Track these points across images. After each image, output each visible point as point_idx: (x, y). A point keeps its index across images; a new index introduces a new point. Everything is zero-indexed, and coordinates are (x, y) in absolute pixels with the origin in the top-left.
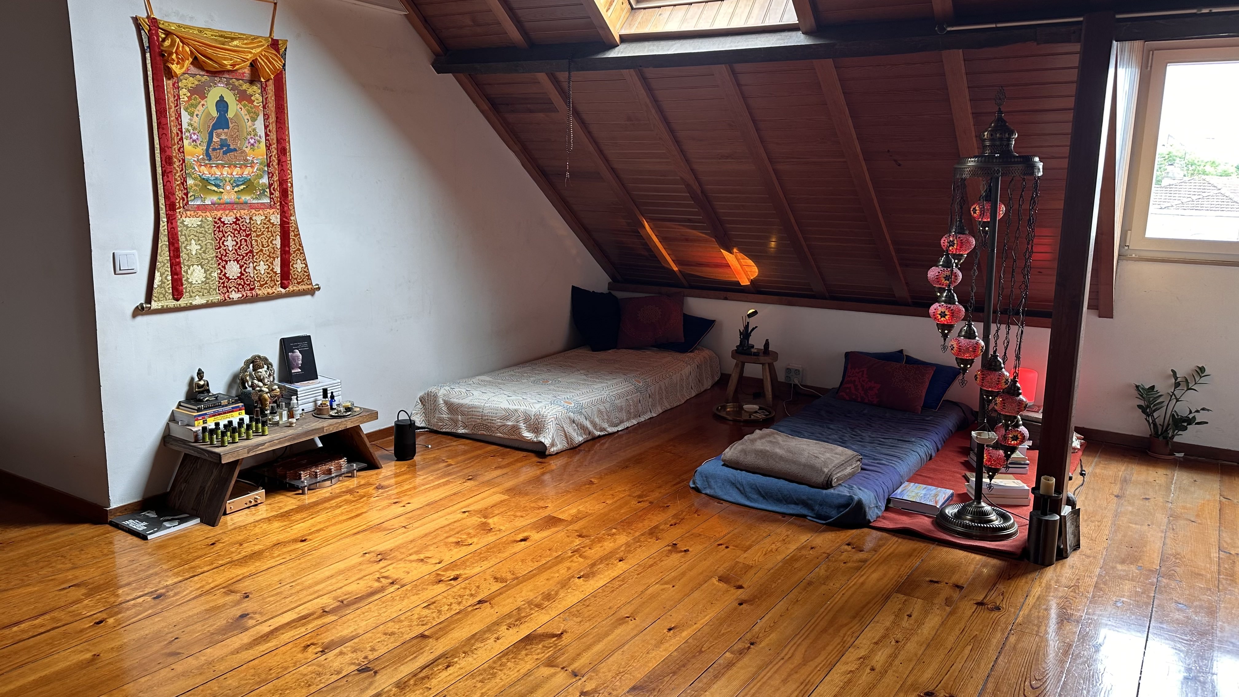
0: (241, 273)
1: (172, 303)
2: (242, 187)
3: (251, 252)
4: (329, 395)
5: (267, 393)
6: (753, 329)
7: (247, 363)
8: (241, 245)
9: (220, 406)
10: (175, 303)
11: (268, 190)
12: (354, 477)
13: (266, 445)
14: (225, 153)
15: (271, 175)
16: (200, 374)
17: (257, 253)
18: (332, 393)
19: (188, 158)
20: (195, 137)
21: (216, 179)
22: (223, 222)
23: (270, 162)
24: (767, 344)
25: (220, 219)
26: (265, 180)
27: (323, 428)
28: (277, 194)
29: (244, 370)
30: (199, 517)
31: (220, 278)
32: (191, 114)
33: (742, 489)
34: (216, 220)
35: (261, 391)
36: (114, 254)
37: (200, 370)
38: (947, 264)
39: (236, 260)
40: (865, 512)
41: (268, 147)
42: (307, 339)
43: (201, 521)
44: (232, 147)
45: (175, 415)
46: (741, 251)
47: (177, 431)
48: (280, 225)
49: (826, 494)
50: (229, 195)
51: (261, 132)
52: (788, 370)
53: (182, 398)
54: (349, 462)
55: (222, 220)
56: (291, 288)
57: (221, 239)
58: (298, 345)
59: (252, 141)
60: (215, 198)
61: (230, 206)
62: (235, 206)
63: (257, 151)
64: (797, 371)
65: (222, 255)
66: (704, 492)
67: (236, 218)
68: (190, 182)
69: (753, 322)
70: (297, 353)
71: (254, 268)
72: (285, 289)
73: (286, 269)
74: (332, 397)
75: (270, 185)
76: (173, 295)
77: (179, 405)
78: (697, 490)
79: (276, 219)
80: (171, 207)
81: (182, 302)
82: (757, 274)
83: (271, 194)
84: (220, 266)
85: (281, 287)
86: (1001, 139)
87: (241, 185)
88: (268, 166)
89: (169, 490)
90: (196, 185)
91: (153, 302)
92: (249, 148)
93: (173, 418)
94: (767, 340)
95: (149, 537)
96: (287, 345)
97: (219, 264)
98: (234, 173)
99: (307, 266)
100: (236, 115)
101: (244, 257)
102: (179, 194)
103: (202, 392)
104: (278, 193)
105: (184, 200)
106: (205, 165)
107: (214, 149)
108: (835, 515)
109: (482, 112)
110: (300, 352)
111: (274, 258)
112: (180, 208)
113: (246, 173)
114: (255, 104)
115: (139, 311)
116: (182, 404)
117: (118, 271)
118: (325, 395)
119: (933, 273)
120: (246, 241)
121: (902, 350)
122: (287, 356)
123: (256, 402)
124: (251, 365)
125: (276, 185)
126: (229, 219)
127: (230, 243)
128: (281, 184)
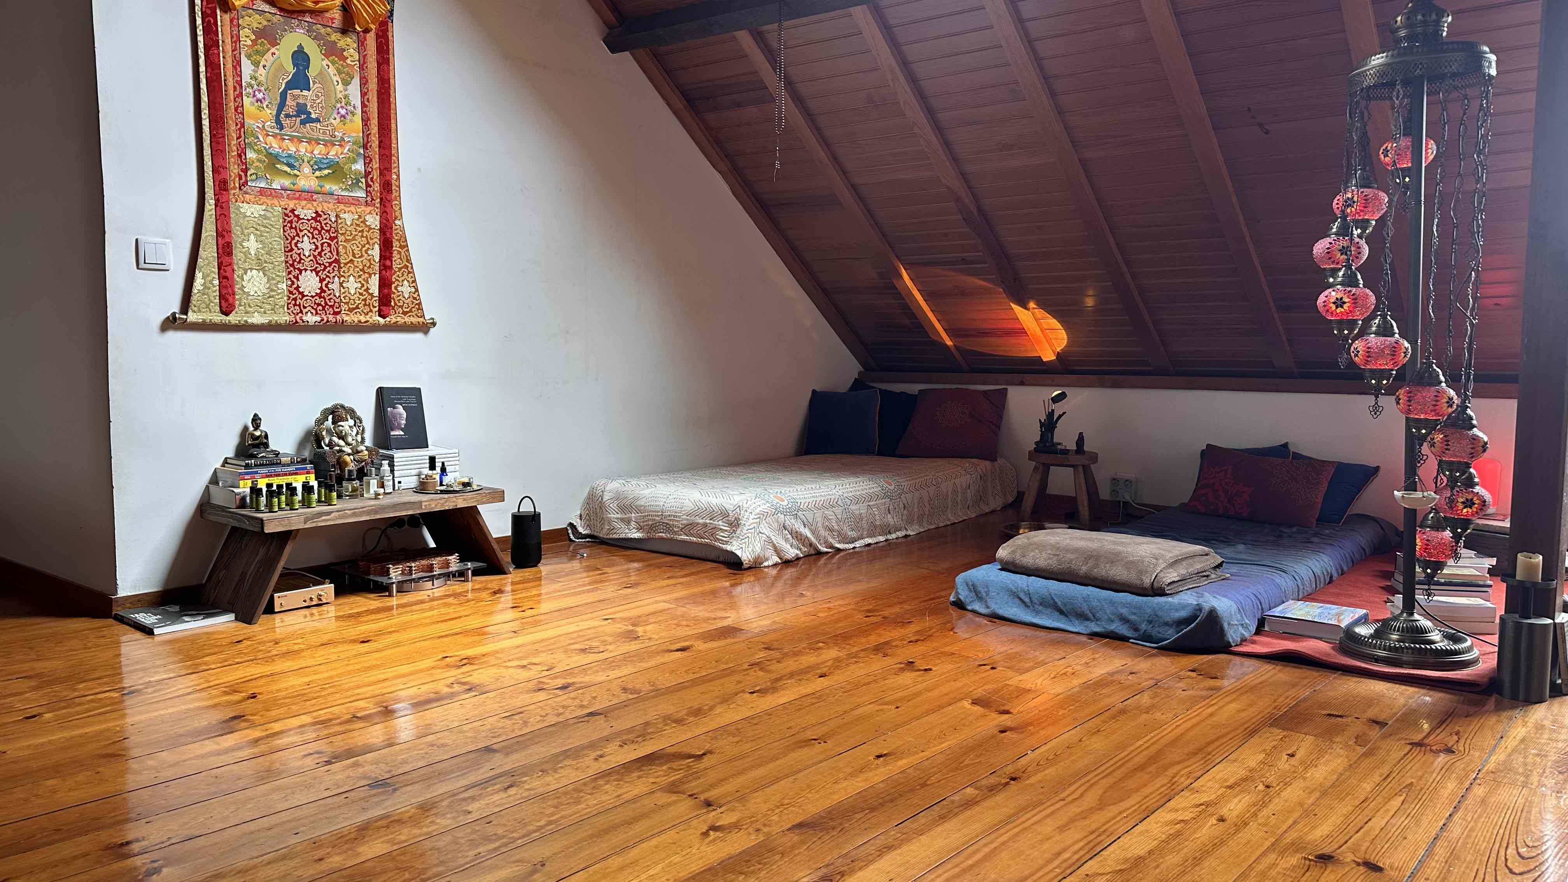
0: (321, 288)
1: (218, 318)
2: (326, 172)
3: (337, 261)
4: (438, 465)
5: (349, 455)
6: (1060, 416)
7: (326, 413)
8: (322, 250)
9: (279, 464)
10: (223, 317)
11: (363, 180)
12: (468, 581)
13: (333, 515)
14: (303, 123)
15: (368, 161)
16: (256, 420)
17: (346, 264)
18: (443, 463)
19: (248, 122)
20: (260, 96)
21: (290, 156)
22: (298, 216)
23: (368, 142)
24: (1081, 439)
25: (293, 211)
26: (359, 166)
27: (421, 502)
28: (376, 187)
29: (320, 422)
30: (232, 612)
31: (291, 293)
32: (256, 64)
33: (1027, 600)
34: (287, 212)
35: (341, 451)
36: (137, 240)
37: (256, 415)
38: (1344, 231)
39: (315, 270)
40: (1222, 630)
41: (366, 121)
42: (416, 392)
43: (236, 619)
44: (313, 116)
45: (219, 475)
46: (1041, 305)
47: (219, 497)
48: (381, 230)
49: (1158, 604)
50: (307, 180)
51: (356, 100)
52: (1115, 481)
53: (231, 454)
54: (462, 560)
55: (296, 212)
56: (392, 319)
57: (293, 239)
58: (401, 399)
59: (343, 112)
60: (287, 183)
61: (308, 195)
62: (315, 196)
63: (349, 125)
64: (1127, 481)
65: (294, 261)
66: (969, 608)
67: (316, 212)
68: (251, 155)
69: (1058, 409)
70: (400, 409)
71: (341, 284)
72: (384, 318)
73: (386, 291)
74: (443, 470)
75: (367, 174)
76: (221, 307)
77: (226, 462)
78: (959, 605)
79: (374, 221)
80: (222, 187)
81: (232, 318)
82: (1065, 342)
83: (368, 185)
84: (290, 276)
85: (380, 316)
86: (1424, 23)
87: (325, 168)
88: (365, 147)
89: (204, 582)
90: (259, 161)
91: (190, 313)
92: (338, 120)
93: (214, 480)
94: (1081, 434)
95: (156, 631)
96: (384, 397)
97: (290, 273)
98: (316, 152)
99: (417, 290)
100: (321, 73)
101: (326, 267)
102: (234, 170)
103: (257, 446)
104: (377, 185)
105: (240, 178)
106: (275, 136)
107: (287, 116)
108: (1171, 635)
109: (675, 113)
110: (404, 408)
111: (370, 275)
112: (235, 188)
113: (333, 153)
114: (348, 61)
115: (171, 323)
116: (229, 461)
117: (142, 265)
118: (432, 467)
119: (1320, 247)
120: (329, 245)
121: (1286, 445)
122: (385, 411)
123: (333, 466)
124: (330, 417)
125: (376, 174)
126: (306, 212)
127: (306, 246)
128: (381, 174)
